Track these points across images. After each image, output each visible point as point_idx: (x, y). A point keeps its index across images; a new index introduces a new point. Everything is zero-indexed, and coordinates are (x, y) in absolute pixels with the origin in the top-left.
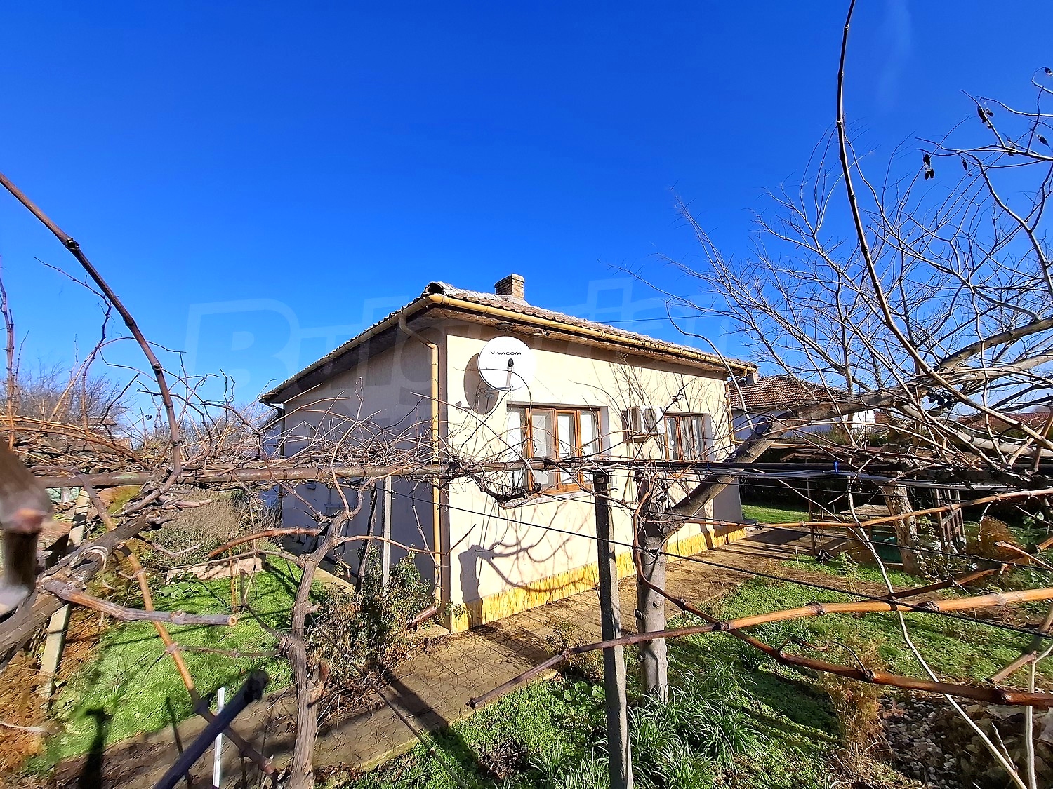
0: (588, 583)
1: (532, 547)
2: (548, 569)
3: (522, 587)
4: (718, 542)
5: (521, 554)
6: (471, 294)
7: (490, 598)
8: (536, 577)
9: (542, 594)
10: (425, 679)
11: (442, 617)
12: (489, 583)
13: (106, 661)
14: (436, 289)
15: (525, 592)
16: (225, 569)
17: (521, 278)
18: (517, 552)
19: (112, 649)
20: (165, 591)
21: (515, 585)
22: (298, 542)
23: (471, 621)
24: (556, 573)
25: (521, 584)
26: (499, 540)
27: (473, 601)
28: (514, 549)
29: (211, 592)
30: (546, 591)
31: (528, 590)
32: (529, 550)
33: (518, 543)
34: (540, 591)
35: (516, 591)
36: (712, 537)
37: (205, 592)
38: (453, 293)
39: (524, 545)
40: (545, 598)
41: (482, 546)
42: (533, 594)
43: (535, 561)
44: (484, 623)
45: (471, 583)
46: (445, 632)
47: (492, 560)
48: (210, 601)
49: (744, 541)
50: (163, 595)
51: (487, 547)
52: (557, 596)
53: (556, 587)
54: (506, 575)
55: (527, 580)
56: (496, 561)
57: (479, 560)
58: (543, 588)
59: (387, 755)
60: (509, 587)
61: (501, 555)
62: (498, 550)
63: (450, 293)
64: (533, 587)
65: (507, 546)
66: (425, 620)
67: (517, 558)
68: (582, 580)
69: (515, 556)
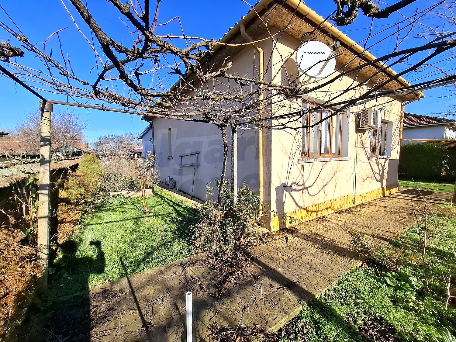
0: (333, 209)
1: (310, 187)
2: (320, 199)
3: (304, 209)
4: (387, 193)
5: (304, 190)
7: (289, 213)
8: (311, 204)
9: (313, 213)
11: (266, 221)
12: (289, 205)
15: (305, 211)
18: (303, 189)
21: (301, 208)
23: (280, 226)
24: (320, 202)
25: (303, 207)
26: (294, 181)
27: (282, 216)
28: (301, 187)
30: (315, 212)
31: (307, 211)
32: (308, 189)
33: (303, 184)
34: (312, 212)
35: (301, 210)
36: (385, 190)
37: (129, 203)
39: (306, 185)
40: (314, 215)
41: (287, 184)
42: (309, 213)
43: (310, 195)
44: (286, 227)
45: (280, 204)
46: (266, 231)
47: (291, 192)
48: (132, 207)
49: (397, 193)
51: (289, 185)
52: (319, 215)
53: (319, 210)
54: (297, 202)
55: (306, 206)
56: (293, 193)
57: (285, 191)
58: (314, 210)
60: (298, 208)
61: (295, 190)
62: (294, 187)
64: (309, 209)
65: (298, 185)
67: (303, 192)
68: (331, 207)
69: (301, 191)
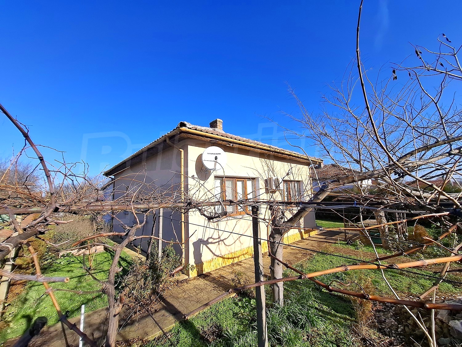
0: (250, 254)
1: (225, 239)
2: (233, 249)
3: (221, 257)
4: (306, 236)
5: (220, 242)
6: (199, 127)
7: (207, 262)
8: (227, 252)
9: (230, 260)
10: (177, 298)
11: (185, 270)
12: (206, 255)
13: (30, 294)
14: (183, 125)
15: (222, 259)
16: (86, 251)
17: (221, 121)
19: (33, 288)
20: (58, 261)
21: (218, 256)
22: (120, 238)
23: (198, 272)
24: (236, 250)
25: (220, 255)
26: (211, 236)
27: (199, 263)
28: (218, 240)
29: (80, 261)
30: (231, 258)
31: (223, 258)
32: (224, 241)
33: (219, 238)
34: (229, 258)
35: (218, 259)
36: (303, 234)
37: (77, 261)
38: (191, 127)
39: (222, 238)
40: (231, 261)
41: (203, 239)
42: (226, 260)
43: (226, 245)
44: (204, 273)
45: (198, 255)
46: (186, 277)
47: (207, 245)
48: (80, 265)
49: (316, 236)
50: (57, 263)
51: (205, 240)
52: (236, 260)
53: (235, 257)
54: (214, 252)
55: (223, 254)
56: (209, 246)
57: (202, 245)
58: (230, 257)
59: (160, 333)
60: (215, 257)
61: (211, 243)
62: (210, 240)
63: (189, 127)
64: (226, 257)
65: (214, 239)
66: (178, 272)
67: (219, 244)
68: (247, 253)
